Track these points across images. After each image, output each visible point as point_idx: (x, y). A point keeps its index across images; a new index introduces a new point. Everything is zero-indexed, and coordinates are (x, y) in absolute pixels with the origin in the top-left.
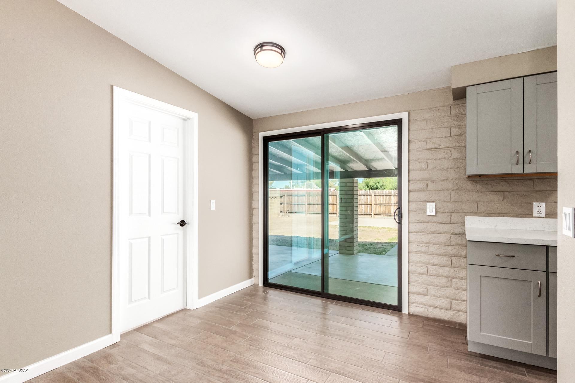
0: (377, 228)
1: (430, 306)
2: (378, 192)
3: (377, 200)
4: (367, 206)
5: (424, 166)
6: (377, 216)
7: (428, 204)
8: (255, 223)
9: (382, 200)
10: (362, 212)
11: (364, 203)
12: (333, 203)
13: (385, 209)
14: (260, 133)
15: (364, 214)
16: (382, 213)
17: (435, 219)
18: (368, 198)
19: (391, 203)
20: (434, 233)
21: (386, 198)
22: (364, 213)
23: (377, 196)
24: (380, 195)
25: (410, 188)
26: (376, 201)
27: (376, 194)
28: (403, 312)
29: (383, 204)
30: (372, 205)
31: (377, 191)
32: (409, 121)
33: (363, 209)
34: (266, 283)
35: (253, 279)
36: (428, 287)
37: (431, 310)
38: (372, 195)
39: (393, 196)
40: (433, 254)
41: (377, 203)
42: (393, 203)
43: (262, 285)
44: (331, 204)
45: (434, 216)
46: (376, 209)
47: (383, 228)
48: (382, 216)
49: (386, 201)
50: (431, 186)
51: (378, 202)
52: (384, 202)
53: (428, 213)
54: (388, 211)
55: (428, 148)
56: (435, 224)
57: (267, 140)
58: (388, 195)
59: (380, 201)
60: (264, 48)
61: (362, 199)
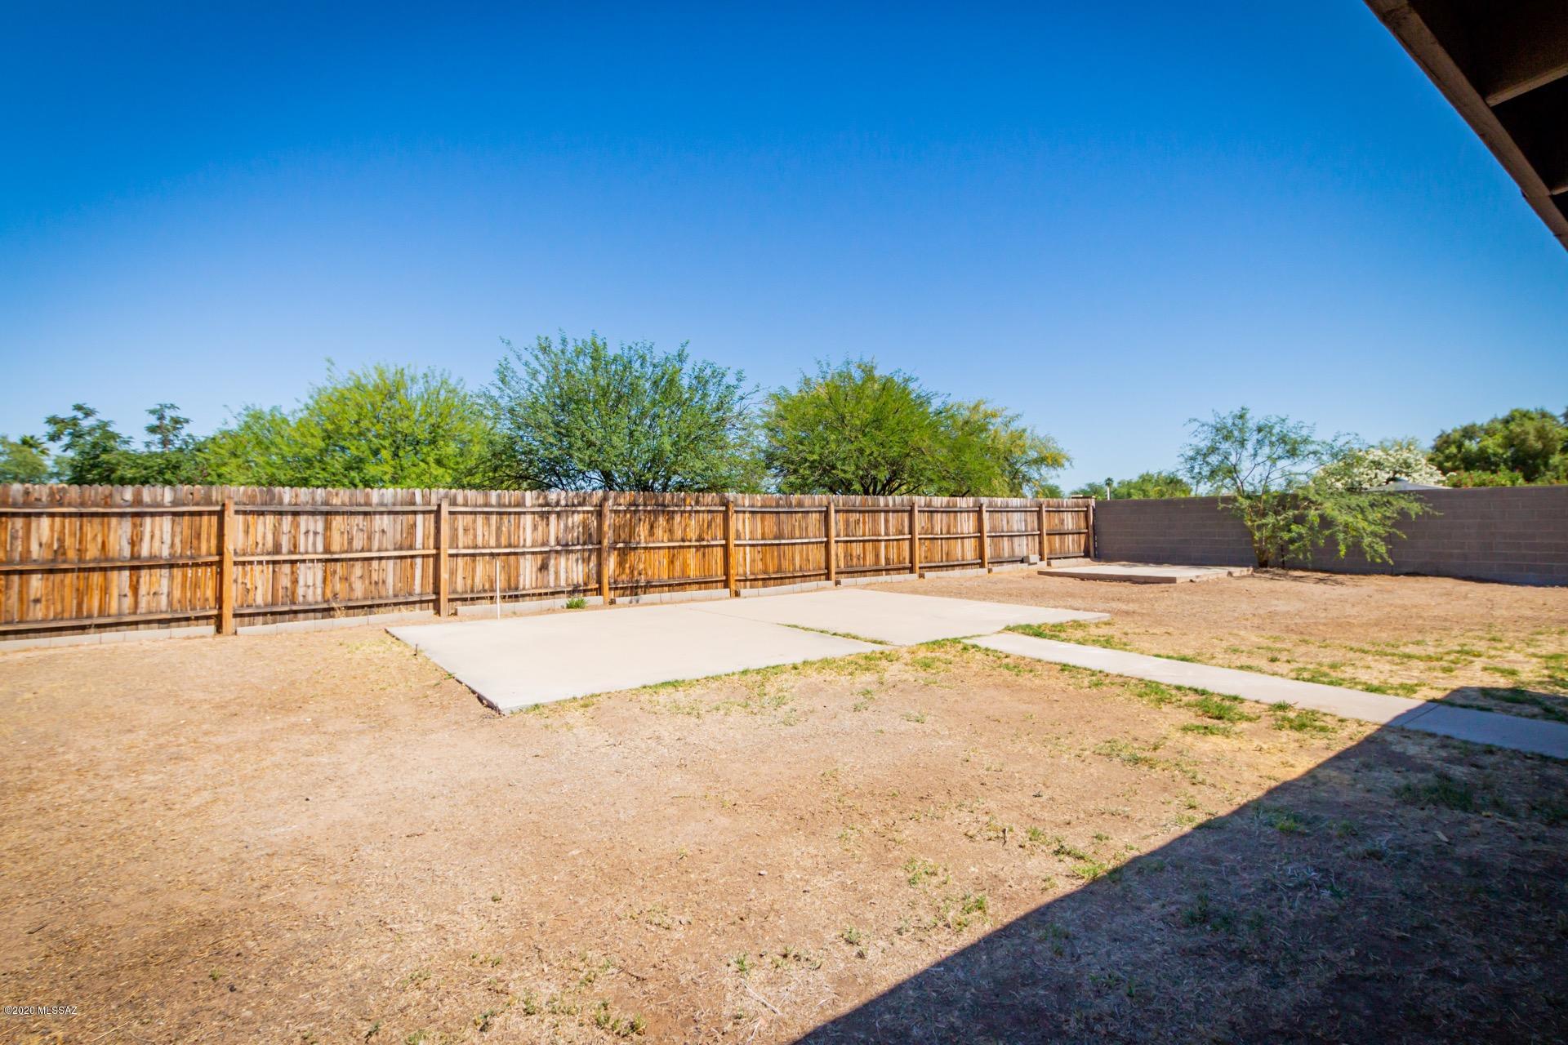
3: (461, 531)
10: (384, 594)
11: (390, 547)
15: (395, 604)
18: (414, 525)
22: (396, 596)
23: (460, 517)
29: (488, 551)
33: (390, 581)
44: (171, 566)
54: (508, 580)
61: (383, 531)
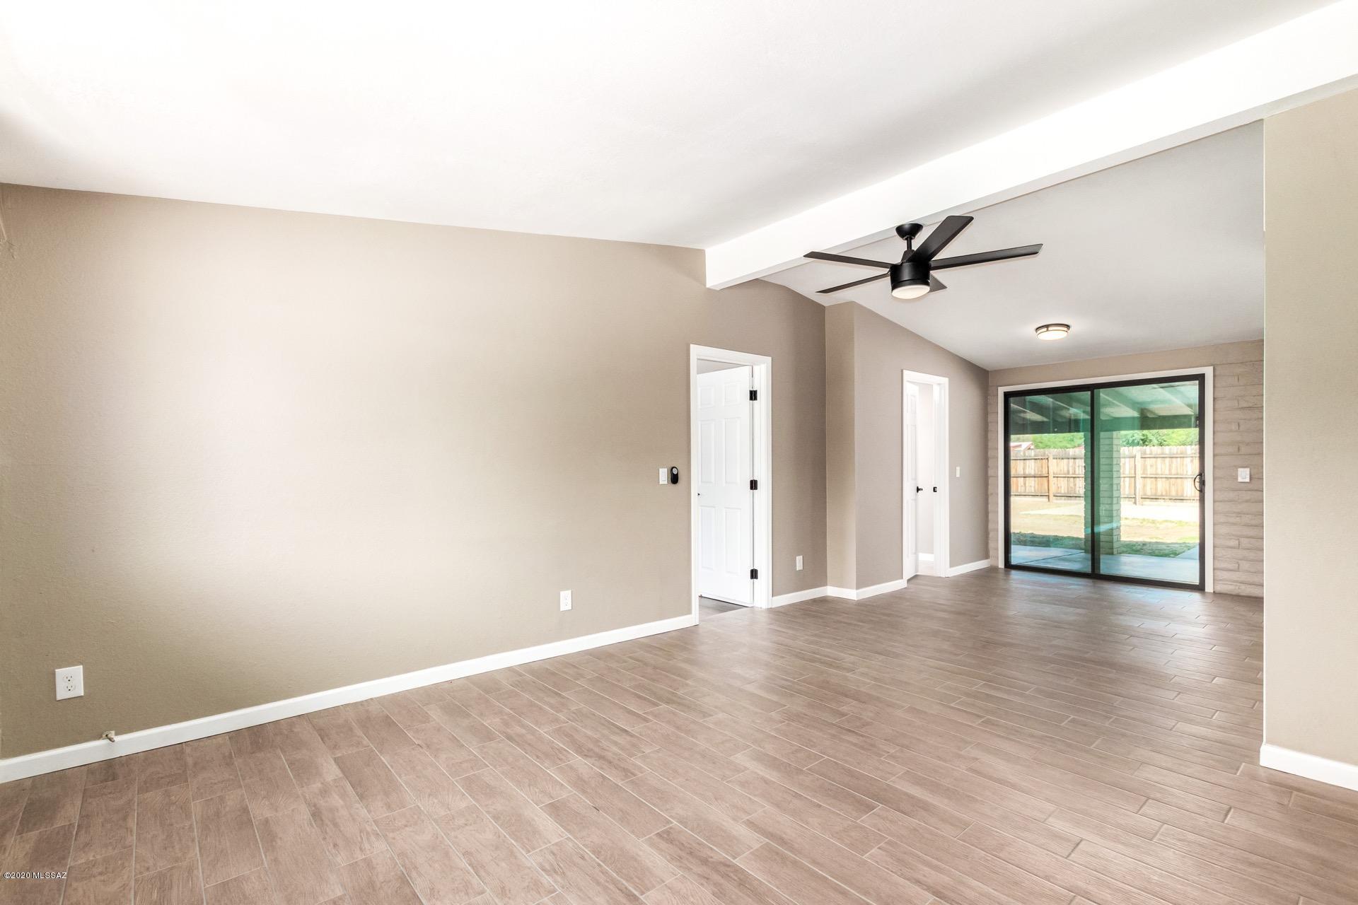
0: (1153, 522)
1: (1242, 583)
2: (1151, 451)
4: (1124, 480)
5: (1234, 427)
6: (1147, 502)
7: (1240, 470)
8: (992, 494)
9: (1162, 467)
12: (1039, 473)
13: (1169, 487)
14: (999, 388)
16: (1162, 495)
17: (1250, 486)
19: (1185, 473)
20: (1247, 501)
21: (1172, 462)
24: (1157, 458)
25: (1216, 452)
26: (1145, 469)
27: (1145, 454)
28: (1206, 590)
30: (1135, 477)
31: (1147, 449)
32: (1214, 376)
34: (1008, 565)
35: (988, 560)
36: (1240, 562)
37: (1243, 587)
38: (1134, 457)
39: (1189, 459)
40: (1247, 525)
41: (1149, 473)
42: (1189, 473)
43: (1003, 567)
45: (1247, 482)
46: (1144, 486)
47: (1166, 521)
48: (1162, 501)
49: (1170, 470)
50: (1244, 449)
51: (1150, 471)
52: (1167, 472)
53: (1240, 480)
54: (1177, 491)
55: (1240, 406)
56: (1250, 492)
57: (1008, 395)
58: (1177, 457)
59: (1156, 469)
60: (1050, 329)
